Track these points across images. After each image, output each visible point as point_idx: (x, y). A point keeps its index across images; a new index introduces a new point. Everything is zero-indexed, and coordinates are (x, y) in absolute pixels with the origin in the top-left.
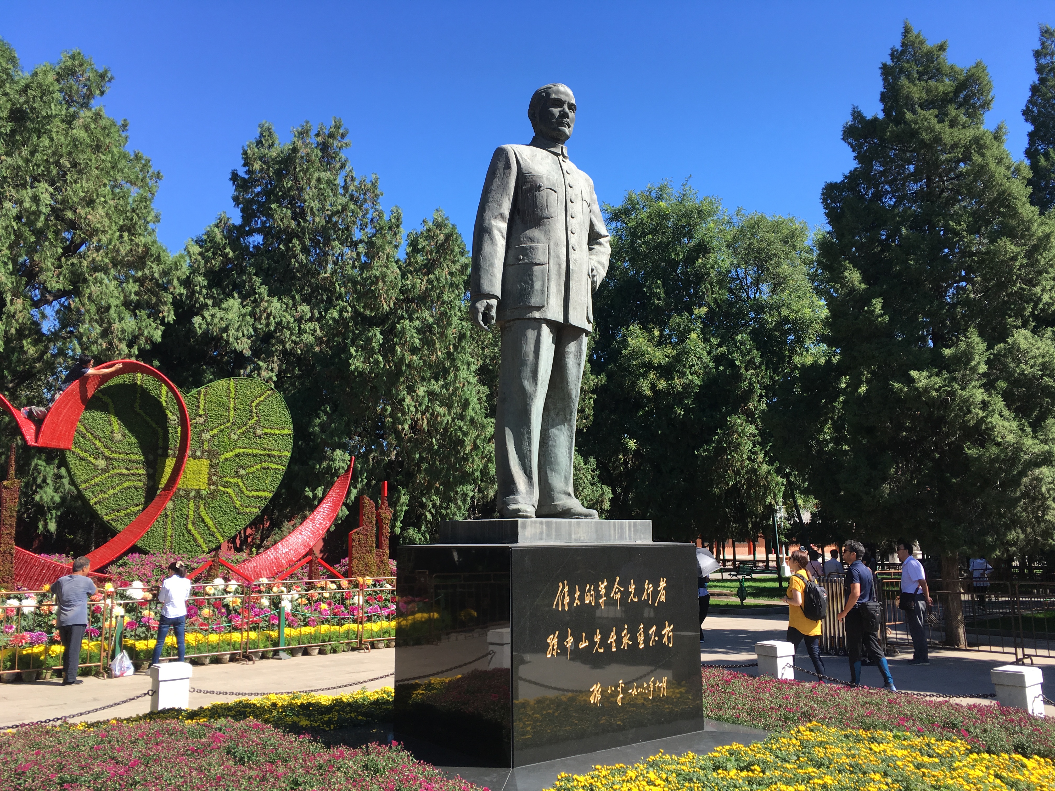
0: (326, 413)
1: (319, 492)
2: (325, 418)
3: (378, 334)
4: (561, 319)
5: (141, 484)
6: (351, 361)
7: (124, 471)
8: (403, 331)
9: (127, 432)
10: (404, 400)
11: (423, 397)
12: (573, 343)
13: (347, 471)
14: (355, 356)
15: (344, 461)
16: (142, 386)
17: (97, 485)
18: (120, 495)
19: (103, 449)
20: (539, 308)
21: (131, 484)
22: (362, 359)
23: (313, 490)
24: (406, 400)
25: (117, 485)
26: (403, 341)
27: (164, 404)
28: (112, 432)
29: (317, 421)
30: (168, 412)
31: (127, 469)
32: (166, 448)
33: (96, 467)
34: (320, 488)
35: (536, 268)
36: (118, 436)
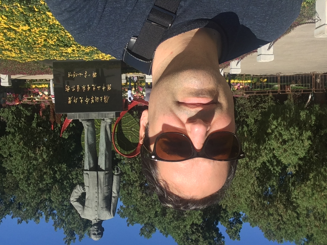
0: (71, 150)
1: (71, 125)
2: (71, 148)
3: (58, 177)
4: (99, 172)
5: (123, 124)
6: (66, 166)
7: (127, 128)
8: (50, 179)
9: (128, 138)
10: (47, 157)
11: (39, 158)
12: (92, 167)
13: (63, 132)
14: (65, 168)
15: (65, 135)
16: (125, 151)
17: (134, 124)
18: (128, 121)
19: (133, 133)
20: (106, 174)
21: (125, 124)
22: (62, 168)
23: (73, 125)
24: (45, 157)
25: (128, 124)
26: (50, 176)
27: (119, 147)
28: (131, 138)
29: (73, 147)
30: (118, 144)
31: (126, 128)
32: (117, 135)
33: (134, 128)
34: (71, 126)
35: (107, 185)
36: (130, 137)
